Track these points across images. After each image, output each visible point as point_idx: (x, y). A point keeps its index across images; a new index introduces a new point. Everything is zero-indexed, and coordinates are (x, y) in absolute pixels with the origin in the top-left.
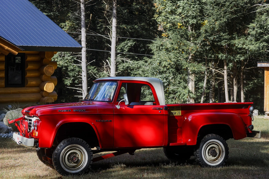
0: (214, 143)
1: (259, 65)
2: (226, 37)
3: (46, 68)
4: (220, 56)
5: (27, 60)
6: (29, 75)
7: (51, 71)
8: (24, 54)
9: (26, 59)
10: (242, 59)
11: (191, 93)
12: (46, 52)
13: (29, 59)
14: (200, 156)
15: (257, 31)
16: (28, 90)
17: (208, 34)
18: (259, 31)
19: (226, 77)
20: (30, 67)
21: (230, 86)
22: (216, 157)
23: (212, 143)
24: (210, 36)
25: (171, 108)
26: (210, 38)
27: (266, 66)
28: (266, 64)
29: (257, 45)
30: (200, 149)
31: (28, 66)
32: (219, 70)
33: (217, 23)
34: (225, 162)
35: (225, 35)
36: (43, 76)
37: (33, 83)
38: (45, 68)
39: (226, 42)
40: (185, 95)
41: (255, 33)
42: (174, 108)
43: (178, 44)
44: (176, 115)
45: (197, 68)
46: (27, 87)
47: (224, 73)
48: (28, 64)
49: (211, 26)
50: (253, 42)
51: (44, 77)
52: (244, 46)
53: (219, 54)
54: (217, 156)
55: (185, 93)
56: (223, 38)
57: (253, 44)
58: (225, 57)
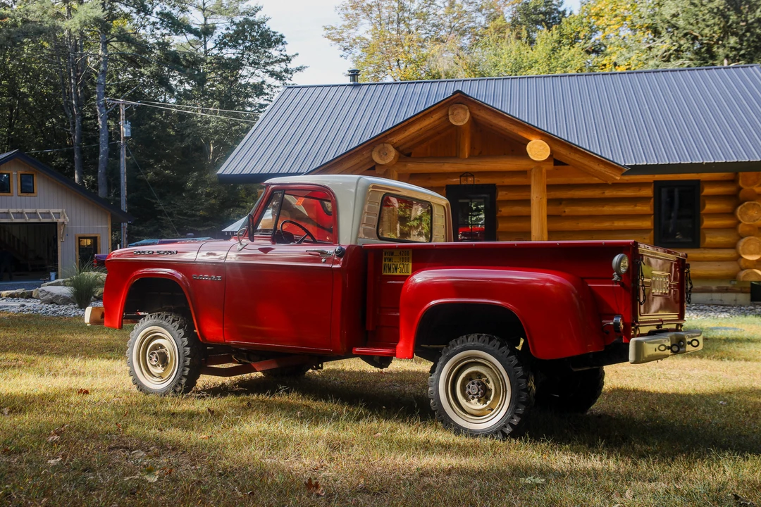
0: (479, 360)
3: (741, 208)
5: (703, 194)
6: (707, 223)
7: (755, 215)
8: (698, 182)
9: (702, 192)
12: (741, 174)
13: (708, 191)
14: (435, 393)
16: (707, 256)
20: (710, 207)
22: (485, 405)
23: (473, 360)
25: (385, 254)
30: (436, 372)
31: (704, 206)
34: (512, 425)
36: (741, 225)
37: (720, 239)
38: (739, 208)
42: (392, 254)
44: (398, 273)
46: (705, 248)
48: (707, 202)
51: (741, 228)
54: (489, 402)
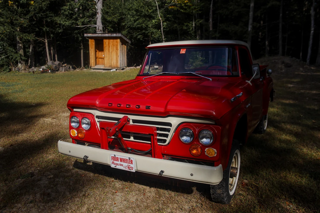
1: (85, 35)
2: (51, 15)
4: (44, 29)
10: (60, 31)
11: (22, 56)
15: (69, 12)
17: (36, 12)
18: (70, 12)
19: (46, 44)
21: (50, 50)
24: (37, 13)
26: (37, 15)
27: (91, 36)
28: (91, 34)
29: (70, 22)
32: (43, 39)
33: (44, 3)
35: (49, 14)
39: (50, 19)
40: (17, 58)
41: (68, 13)
43: (10, 18)
45: (30, 38)
47: (45, 41)
49: (40, 5)
50: (67, 20)
52: (62, 22)
53: (44, 27)
55: (17, 56)
56: (49, 16)
57: (66, 21)
58: (48, 30)
